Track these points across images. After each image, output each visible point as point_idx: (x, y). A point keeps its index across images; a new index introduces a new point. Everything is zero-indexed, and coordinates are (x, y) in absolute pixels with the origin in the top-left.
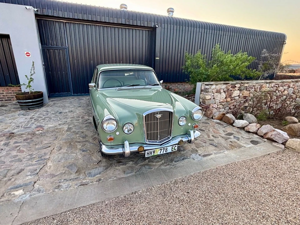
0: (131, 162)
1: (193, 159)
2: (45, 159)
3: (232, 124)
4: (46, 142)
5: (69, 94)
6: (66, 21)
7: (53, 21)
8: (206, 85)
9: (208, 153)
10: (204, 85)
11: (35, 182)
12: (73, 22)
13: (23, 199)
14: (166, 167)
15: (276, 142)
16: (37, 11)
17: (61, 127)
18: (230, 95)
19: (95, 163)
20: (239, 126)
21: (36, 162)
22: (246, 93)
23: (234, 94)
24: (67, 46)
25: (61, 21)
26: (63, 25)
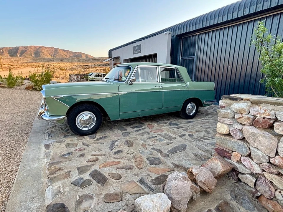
7: (192, 36)
24: (196, 55)
25: (196, 34)
26: (197, 37)
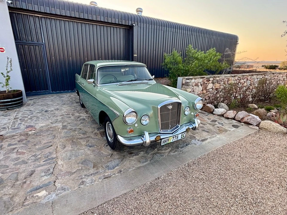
0: (142, 152)
1: (195, 144)
2: (53, 158)
3: (212, 113)
4: (45, 142)
5: (47, 92)
6: (41, 16)
7: (27, 15)
8: (187, 79)
9: (204, 138)
10: (185, 79)
11: (55, 182)
12: (49, 17)
13: (50, 199)
14: (175, 153)
15: (251, 124)
16: (11, 3)
17: (54, 125)
18: (206, 88)
19: (108, 157)
20: (219, 114)
21: (44, 162)
22: (217, 85)
23: (209, 87)
24: (44, 42)
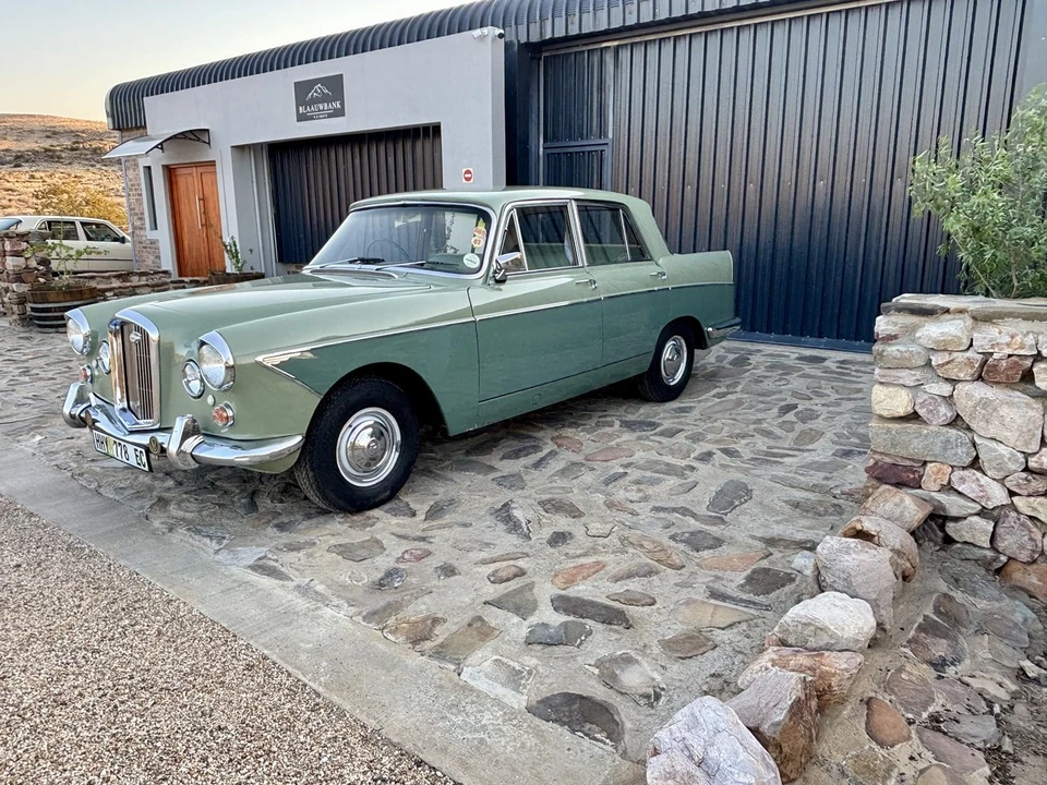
6: (616, 43)
12: (638, 40)
24: (610, 135)
25: (604, 45)
26: (609, 58)
